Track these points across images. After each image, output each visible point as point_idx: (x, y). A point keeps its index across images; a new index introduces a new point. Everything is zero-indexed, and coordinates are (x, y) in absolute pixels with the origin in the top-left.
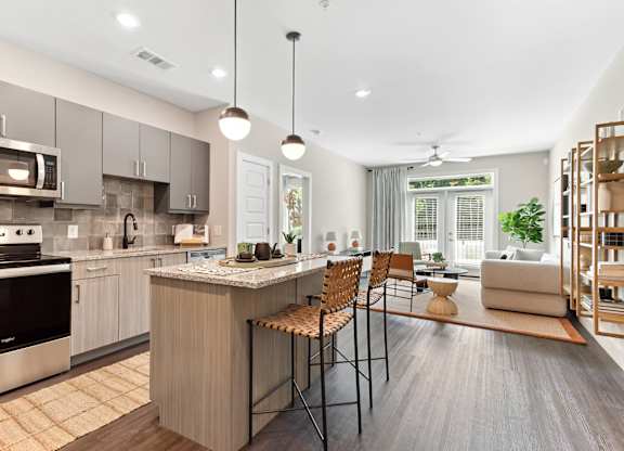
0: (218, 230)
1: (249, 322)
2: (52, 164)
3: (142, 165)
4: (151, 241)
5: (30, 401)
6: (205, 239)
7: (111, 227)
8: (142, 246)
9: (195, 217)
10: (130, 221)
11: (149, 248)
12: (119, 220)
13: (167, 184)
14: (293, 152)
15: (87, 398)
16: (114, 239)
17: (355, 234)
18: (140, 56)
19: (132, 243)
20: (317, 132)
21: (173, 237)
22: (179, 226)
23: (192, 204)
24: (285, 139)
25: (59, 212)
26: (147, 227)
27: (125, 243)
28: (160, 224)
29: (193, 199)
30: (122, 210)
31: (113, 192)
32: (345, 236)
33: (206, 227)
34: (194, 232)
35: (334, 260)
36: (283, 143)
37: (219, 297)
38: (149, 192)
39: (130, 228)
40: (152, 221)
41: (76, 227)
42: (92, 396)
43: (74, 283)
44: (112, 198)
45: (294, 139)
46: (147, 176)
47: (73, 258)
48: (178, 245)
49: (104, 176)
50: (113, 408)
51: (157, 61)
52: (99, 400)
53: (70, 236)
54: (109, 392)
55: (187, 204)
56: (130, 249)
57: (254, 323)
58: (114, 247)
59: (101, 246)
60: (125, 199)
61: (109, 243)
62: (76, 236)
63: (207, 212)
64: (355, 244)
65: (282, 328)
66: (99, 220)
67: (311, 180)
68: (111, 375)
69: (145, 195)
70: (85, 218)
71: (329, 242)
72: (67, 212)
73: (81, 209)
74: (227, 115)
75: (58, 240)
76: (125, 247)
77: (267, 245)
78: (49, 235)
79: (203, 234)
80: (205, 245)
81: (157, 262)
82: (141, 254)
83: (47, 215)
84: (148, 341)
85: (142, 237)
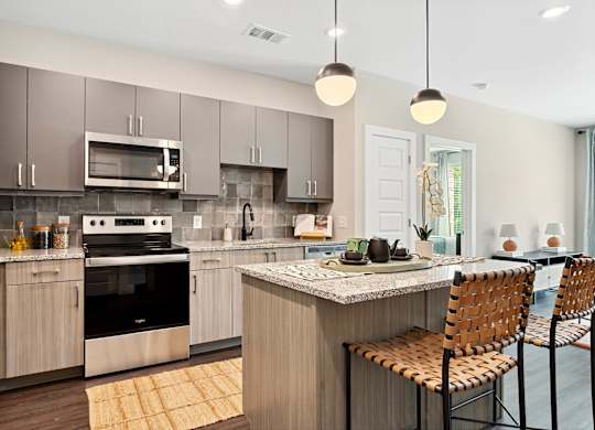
0: (342, 221)
1: (346, 346)
2: (175, 157)
3: (257, 151)
4: (270, 233)
5: (153, 382)
6: (328, 232)
7: (231, 217)
8: (261, 238)
9: (317, 206)
10: (247, 211)
11: (268, 242)
12: (238, 210)
13: (285, 170)
14: (429, 112)
15: (195, 391)
16: (234, 230)
17: (552, 228)
18: (251, 34)
19: (251, 234)
20: (482, 86)
21: (293, 228)
22: (300, 217)
23: (313, 191)
24: (416, 96)
25: (186, 204)
26: (265, 217)
27: (244, 235)
28: (280, 214)
29: (313, 185)
30: (241, 200)
31: (233, 182)
32: (536, 230)
33: (330, 217)
34: (316, 223)
35: (468, 271)
36: (413, 103)
37: (305, 308)
38: (269, 180)
39: (248, 218)
40: (270, 211)
41: (200, 218)
42: (200, 391)
43: (192, 274)
44: (232, 188)
45: (430, 94)
46: (263, 163)
47: (191, 248)
48: (298, 237)
49: (222, 166)
50: (213, 409)
51: (268, 35)
52: (204, 397)
53: (195, 227)
54: (215, 390)
55: (307, 191)
56: (248, 242)
57: (352, 348)
58: (234, 238)
59: (222, 237)
60: (245, 188)
61: (228, 234)
62: (200, 227)
63: (331, 200)
64: (553, 242)
65: (387, 364)
66: (220, 210)
67: (474, 153)
68: (221, 373)
69: (264, 183)
70: (208, 208)
71: (507, 239)
72: (192, 203)
73: (205, 199)
74: (324, 75)
75: (185, 230)
76: (244, 239)
77: (384, 242)
78: (177, 226)
79: (325, 225)
80: (328, 238)
81: (271, 256)
82: (255, 247)
83: (176, 207)
84: (240, 346)
85: (261, 227)
